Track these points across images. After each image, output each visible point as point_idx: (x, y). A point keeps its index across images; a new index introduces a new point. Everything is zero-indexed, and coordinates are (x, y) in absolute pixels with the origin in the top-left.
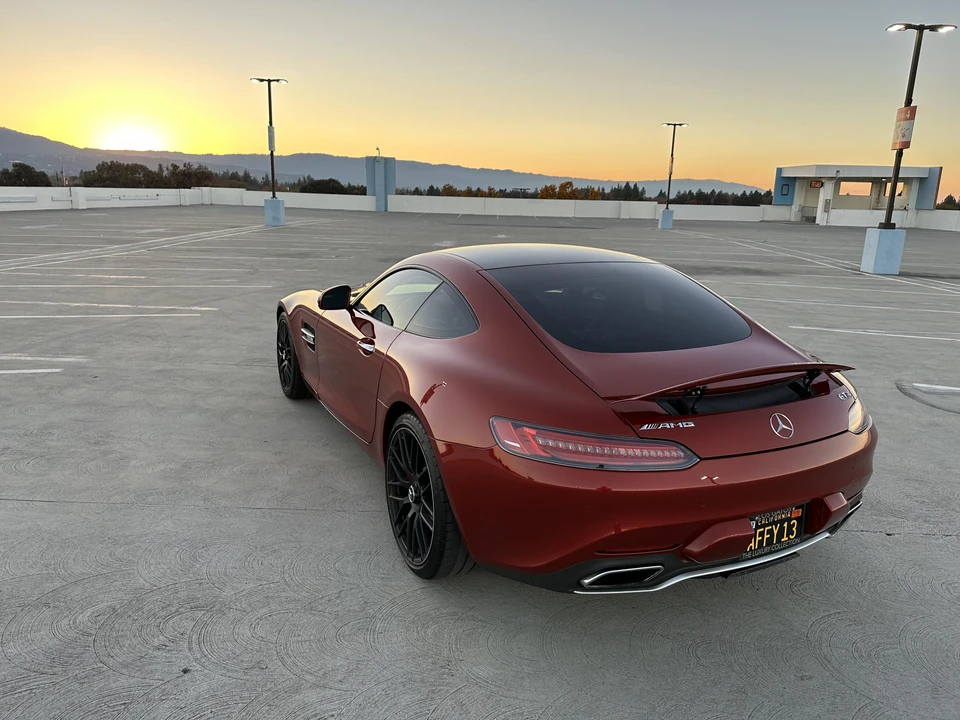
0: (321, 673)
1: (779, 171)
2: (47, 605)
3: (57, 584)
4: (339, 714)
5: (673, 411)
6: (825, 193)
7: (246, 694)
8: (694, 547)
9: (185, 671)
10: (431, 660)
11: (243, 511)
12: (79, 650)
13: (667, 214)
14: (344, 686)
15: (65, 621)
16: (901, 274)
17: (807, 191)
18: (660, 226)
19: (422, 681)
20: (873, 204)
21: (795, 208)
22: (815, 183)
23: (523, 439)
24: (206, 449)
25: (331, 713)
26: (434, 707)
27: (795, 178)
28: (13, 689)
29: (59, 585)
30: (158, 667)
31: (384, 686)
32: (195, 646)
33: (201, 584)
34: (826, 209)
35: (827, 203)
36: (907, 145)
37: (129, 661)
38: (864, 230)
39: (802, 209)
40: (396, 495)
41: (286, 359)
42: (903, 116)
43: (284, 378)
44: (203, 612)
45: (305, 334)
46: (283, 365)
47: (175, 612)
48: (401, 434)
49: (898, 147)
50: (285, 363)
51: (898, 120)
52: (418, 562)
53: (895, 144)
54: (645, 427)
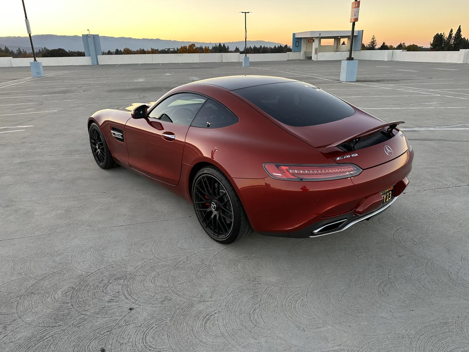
0: (199, 296)
1: (294, 34)
2: (32, 293)
3: (32, 282)
4: (219, 312)
5: (345, 150)
6: (315, 45)
7: (168, 313)
8: (360, 209)
9: (131, 309)
10: (246, 279)
11: (114, 228)
12: (66, 311)
13: (246, 59)
14: (214, 299)
15: (49, 299)
16: (357, 81)
17: (307, 44)
18: (243, 66)
19: (248, 289)
20: (335, 49)
21: (302, 53)
22: (310, 40)
23: (282, 172)
24: (74, 201)
25: (214, 312)
26: (259, 299)
27: (301, 38)
28: (41, 338)
29: (34, 282)
30: (115, 310)
31: (231, 295)
32: (129, 297)
33: (113, 267)
34: (316, 53)
35: (316, 50)
36: (356, 20)
37: (98, 311)
38: (340, 61)
39: (305, 53)
40: (200, 208)
41: (99, 148)
42: (354, 6)
43: (98, 158)
44: (123, 280)
45: (114, 134)
46: (97, 152)
47: (108, 283)
48: (203, 178)
49: (353, 21)
50: (99, 150)
51: (352, 8)
52: (222, 237)
53: (351, 19)
54: (338, 159)
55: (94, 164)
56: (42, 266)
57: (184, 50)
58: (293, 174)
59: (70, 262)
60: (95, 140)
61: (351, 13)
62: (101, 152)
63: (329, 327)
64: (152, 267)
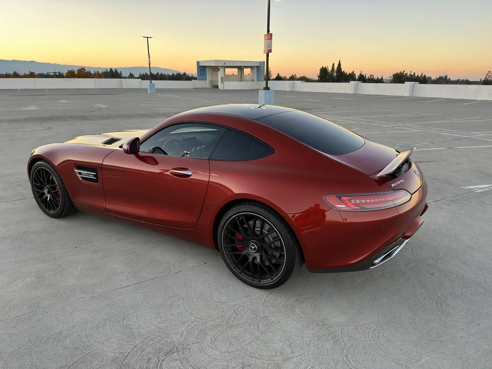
0: (278, 353)
1: (198, 63)
6: (220, 74)
11: (120, 291)
13: (152, 86)
14: (297, 354)
17: (212, 73)
18: (149, 92)
19: (324, 335)
20: (240, 79)
21: (208, 81)
22: (215, 69)
27: (205, 66)
33: (152, 340)
34: (222, 82)
35: (222, 79)
36: (270, 51)
39: (211, 82)
40: (231, 252)
41: (48, 193)
42: (267, 38)
43: (46, 206)
44: (176, 354)
45: (80, 173)
46: (44, 197)
47: (159, 361)
48: (239, 217)
49: (266, 52)
50: (49, 196)
51: (265, 40)
52: (268, 281)
53: (265, 51)
54: (393, 185)
55: (37, 214)
56: (51, 357)
57: (71, 75)
58: (355, 204)
59: (87, 343)
60: (41, 183)
61: (265, 44)
62: (53, 197)
63: (427, 358)
64: (200, 330)
